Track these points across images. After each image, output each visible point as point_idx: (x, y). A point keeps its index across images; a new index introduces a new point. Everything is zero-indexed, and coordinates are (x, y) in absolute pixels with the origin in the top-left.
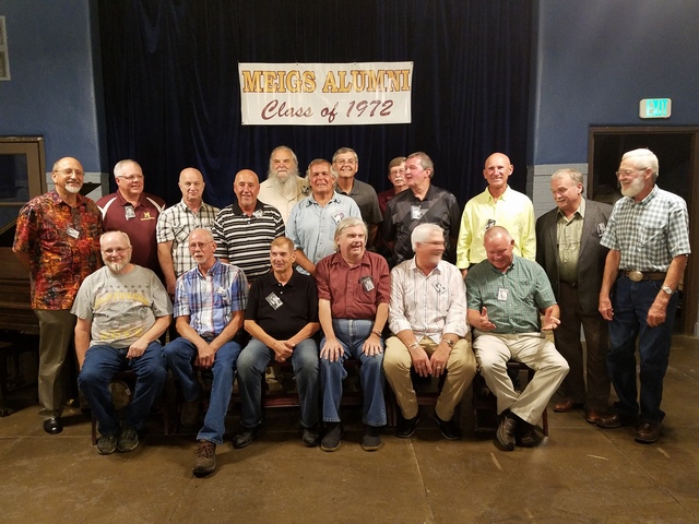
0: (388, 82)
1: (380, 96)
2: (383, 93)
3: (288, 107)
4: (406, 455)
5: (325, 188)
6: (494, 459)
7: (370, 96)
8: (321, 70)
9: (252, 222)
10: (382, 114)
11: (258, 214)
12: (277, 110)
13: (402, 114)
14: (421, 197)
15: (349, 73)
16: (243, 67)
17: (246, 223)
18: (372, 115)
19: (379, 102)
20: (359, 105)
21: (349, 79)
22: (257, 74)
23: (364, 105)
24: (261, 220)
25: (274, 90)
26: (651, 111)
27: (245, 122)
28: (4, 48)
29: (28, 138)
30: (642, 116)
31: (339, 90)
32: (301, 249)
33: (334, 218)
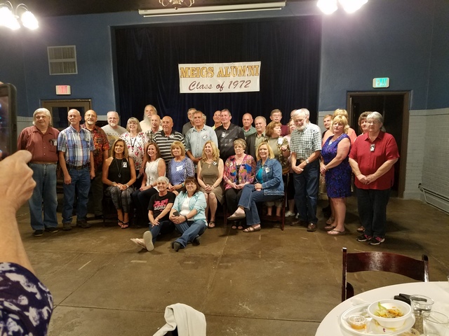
1: (245, 78)
3: (201, 84)
5: (199, 124)
9: (169, 139)
10: (245, 87)
11: (172, 136)
12: (195, 86)
14: (227, 128)
15: (229, 67)
16: (180, 66)
17: (166, 140)
18: (240, 88)
19: (244, 81)
20: (234, 83)
22: (187, 69)
23: (237, 83)
24: (173, 139)
25: (194, 76)
26: (378, 84)
27: (181, 92)
28: (75, 60)
29: (85, 99)
30: (374, 86)
31: (225, 76)
32: (190, 151)
33: (203, 137)
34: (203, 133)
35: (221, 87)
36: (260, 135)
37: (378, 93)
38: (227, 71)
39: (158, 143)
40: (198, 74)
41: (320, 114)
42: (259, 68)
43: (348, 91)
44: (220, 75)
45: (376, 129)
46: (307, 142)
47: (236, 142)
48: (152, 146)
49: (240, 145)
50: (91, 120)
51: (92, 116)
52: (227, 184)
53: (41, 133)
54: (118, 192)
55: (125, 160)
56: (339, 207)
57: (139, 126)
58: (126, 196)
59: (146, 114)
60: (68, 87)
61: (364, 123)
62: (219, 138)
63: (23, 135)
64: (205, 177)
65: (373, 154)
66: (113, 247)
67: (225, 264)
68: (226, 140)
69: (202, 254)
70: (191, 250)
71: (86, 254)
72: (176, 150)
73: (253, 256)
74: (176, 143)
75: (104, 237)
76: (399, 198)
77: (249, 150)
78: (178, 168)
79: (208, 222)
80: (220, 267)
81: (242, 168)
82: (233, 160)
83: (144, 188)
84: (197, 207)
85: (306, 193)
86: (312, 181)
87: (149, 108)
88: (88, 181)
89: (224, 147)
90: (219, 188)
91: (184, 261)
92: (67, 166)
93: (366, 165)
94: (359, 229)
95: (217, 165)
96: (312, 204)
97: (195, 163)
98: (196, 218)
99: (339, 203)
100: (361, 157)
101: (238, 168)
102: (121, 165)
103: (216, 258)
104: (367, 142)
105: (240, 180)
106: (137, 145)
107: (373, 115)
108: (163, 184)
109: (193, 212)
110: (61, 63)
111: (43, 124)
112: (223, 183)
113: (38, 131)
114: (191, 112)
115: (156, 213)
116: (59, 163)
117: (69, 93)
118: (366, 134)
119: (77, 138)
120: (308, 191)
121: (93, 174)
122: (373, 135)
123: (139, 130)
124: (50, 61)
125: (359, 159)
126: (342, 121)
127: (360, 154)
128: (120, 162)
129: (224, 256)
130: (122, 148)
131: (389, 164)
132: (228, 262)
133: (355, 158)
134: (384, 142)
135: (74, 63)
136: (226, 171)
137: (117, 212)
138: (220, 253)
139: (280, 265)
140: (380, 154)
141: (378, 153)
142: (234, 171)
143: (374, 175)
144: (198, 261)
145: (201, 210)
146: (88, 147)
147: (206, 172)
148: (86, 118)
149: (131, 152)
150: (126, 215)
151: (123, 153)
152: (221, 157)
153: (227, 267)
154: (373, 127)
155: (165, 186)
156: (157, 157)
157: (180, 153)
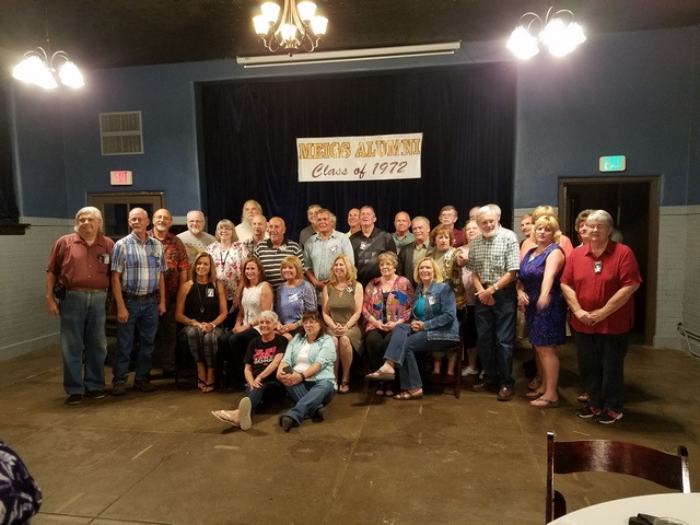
1: (398, 159)
2: (400, 157)
3: (330, 168)
7: (390, 159)
8: (355, 141)
9: (279, 253)
10: (399, 171)
11: (283, 248)
12: (322, 170)
14: (368, 235)
15: (374, 143)
16: (299, 141)
17: (274, 253)
18: (391, 173)
19: (396, 164)
20: (382, 166)
22: (310, 146)
23: (385, 166)
24: (284, 253)
25: (320, 156)
26: (609, 166)
27: (301, 179)
28: (140, 133)
29: (155, 192)
30: (601, 170)
31: (367, 155)
32: (311, 270)
33: (331, 249)
34: (330, 243)
35: (362, 172)
36: (421, 246)
37: (608, 180)
38: (370, 148)
39: (261, 259)
40: (326, 152)
41: (517, 212)
42: (420, 143)
43: (560, 178)
44: (359, 154)
45: (602, 237)
46: (497, 257)
47: (383, 256)
48: (252, 264)
49: (388, 261)
50: (163, 224)
51: (165, 218)
52: (368, 322)
53: (85, 245)
54: (199, 336)
55: (211, 286)
56: (549, 361)
57: (234, 232)
58: (211, 341)
59: (246, 214)
60: (129, 173)
61: (585, 227)
62: (357, 250)
63: (59, 247)
64: (334, 311)
65: (599, 277)
66: (187, 423)
67: (363, 454)
68: (367, 254)
69: (327, 436)
70: (309, 430)
71: (145, 434)
72: (287, 269)
73: (409, 441)
74: (289, 259)
75: (175, 407)
76: (646, 347)
77: (404, 268)
78: (292, 297)
79: (339, 383)
80: (355, 459)
81: (391, 296)
82: (378, 284)
83: (239, 328)
84: (320, 360)
85: (495, 338)
86: (505, 319)
87: (249, 205)
88: (155, 318)
89: (363, 264)
90: (357, 329)
91: (299, 447)
92: (124, 294)
93: (588, 294)
94: (581, 397)
95: (353, 293)
96: (506, 357)
97: (319, 289)
98: (318, 377)
99: (547, 355)
100: (581, 282)
101: (385, 296)
102: (204, 293)
103: (349, 444)
104: (588, 259)
105: (389, 317)
106: (229, 261)
107: (597, 215)
108: (268, 322)
109: (315, 367)
110: (119, 137)
111: (90, 230)
112: (362, 321)
113: (82, 241)
114: (313, 210)
115: (257, 370)
116: (110, 290)
117: (129, 182)
118: (587, 245)
119: (141, 252)
120: (499, 334)
121: (163, 308)
122: (598, 247)
123: (234, 239)
124: (102, 135)
125: (577, 285)
126: (550, 225)
127: (578, 276)
128: (203, 289)
129: (363, 440)
130: (208, 267)
131: (626, 293)
132: (368, 450)
133: (571, 284)
134: (615, 259)
135: (139, 137)
136: (366, 302)
137: (196, 367)
138: (355, 434)
139: (452, 457)
140: (610, 277)
141: (607, 276)
142: (379, 302)
143: (602, 310)
144: (321, 448)
145: (327, 364)
146: (157, 266)
147: (336, 303)
148: (155, 220)
149: (220, 273)
150: (210, 371)
151: (209, 275)
152: (358, 280)
153: (366, 459)
154: (597, 234)
155: (270, 325)
156: (260, 281)
157: (295, 274)
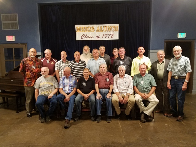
0: (113, 29)
1: (111, 33)
2: (112, 32)
3: (88, 36)
4: (118, 124)
5: (97, 56)
6: (140, 125)
7: (108, 33)
8: (96, 26)
10: (111, 37)
11: (80, 62)
12: (85, 36)
13: (116, 37)
15: (103, 27)
16: (76, 26)
17: (77, 64)
18: (109, 37)
19: (110, 34)
20: (105, 35)
21: (103, 28)
22: (80, 28)
23: (106, 35)
24: (81, 64)
25: (84, 31)
26: (180, 36)
27: (77, 39)
28: (17, 22)
29: (23, 44)
30: (178, 37)
31: (100, 31)
35: (98, 37)
37: (180, 41)
40: (86, 30)
41: (151, 51)
42: (118, 27)
43: (165, 40)
46: (181, 66)
50: (33, 55)
51: (34, 52)
76: (189, 94)
110: (9, 23)
117: (14, 40)
